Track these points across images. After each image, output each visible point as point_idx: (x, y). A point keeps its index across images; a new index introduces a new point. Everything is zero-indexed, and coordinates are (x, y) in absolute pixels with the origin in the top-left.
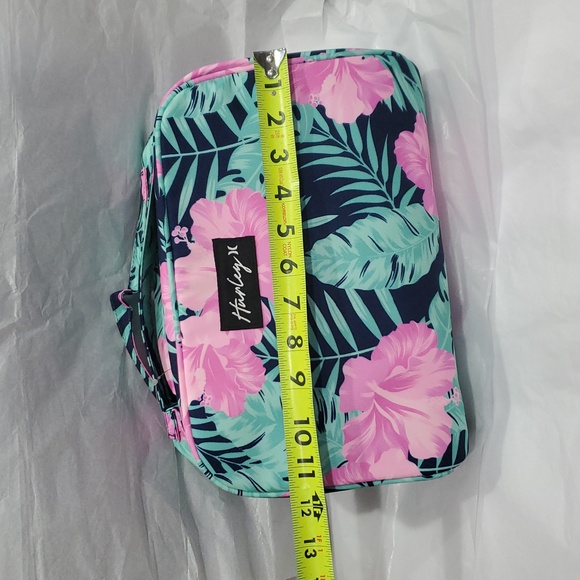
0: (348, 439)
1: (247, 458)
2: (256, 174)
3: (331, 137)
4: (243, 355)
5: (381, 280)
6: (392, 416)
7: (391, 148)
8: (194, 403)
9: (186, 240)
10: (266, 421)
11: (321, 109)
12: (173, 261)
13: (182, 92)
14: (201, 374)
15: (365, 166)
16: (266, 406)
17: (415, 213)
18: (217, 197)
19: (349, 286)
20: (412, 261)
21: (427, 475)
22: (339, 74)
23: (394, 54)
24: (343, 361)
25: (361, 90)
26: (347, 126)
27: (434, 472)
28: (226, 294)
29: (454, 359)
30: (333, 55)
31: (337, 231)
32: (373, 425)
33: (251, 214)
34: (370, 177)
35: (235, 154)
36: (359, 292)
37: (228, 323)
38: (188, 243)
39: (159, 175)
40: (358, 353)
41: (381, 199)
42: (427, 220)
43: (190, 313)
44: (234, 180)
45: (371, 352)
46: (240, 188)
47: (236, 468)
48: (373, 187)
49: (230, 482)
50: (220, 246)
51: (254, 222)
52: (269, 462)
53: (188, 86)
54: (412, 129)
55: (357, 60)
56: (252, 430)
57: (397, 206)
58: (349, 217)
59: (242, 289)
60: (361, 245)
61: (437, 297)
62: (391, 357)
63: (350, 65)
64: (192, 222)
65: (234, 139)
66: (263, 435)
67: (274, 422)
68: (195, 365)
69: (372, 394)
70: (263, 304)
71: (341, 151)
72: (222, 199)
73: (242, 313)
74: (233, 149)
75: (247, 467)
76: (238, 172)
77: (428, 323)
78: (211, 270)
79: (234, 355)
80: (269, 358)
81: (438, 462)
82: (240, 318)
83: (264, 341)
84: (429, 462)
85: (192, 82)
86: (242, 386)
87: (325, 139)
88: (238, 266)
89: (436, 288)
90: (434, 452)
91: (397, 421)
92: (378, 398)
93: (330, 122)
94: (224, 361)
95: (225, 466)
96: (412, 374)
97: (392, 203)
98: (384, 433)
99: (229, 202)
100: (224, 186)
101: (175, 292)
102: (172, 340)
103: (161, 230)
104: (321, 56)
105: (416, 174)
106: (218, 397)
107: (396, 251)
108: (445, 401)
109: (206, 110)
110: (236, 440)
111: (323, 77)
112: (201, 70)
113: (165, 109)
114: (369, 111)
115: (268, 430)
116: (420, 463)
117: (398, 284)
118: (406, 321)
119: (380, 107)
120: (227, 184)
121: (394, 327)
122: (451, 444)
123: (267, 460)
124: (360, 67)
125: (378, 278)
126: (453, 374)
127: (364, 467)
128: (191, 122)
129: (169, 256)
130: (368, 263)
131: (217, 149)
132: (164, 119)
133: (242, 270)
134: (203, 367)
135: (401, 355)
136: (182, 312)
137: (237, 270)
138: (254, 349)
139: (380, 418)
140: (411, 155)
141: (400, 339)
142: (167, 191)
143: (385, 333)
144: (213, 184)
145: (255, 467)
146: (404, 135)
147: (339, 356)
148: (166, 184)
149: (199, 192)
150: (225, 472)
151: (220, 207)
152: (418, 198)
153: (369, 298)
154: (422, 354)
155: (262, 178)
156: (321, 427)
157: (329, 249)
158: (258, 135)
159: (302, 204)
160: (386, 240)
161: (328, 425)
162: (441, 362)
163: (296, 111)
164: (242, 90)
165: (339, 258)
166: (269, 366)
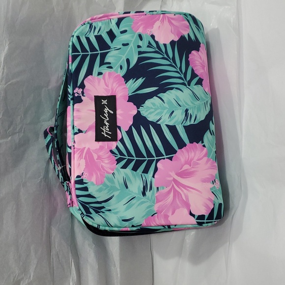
0: (158, 201)
1: (103, 207)
2: (119, 65)
3: (157, 50)
4: (105, 154)
5: (179, 120)
6: (182, 191)
7: (187, 57)
8: (78, 177)
9: (81, 95)
10: (115, 189)
11: (153, 37)
12: (73, 105)
13: (85, 25)
14: (83, 162)
15: (173, 64)
16: (116, 181)
17: (198, 89)
18: (98, 75)
19: (162, 123)
20: (196, 113)
21: (200, 224)
22: (163, 21)
23: (190, 15)
24: (158, 161)
25: (173, 29)
26: (165, 45)
27: (204, 223)
28: (99, 123)
29: (216, 164)
30: (160, 12)
31: (158, 95)
32: (172, 195)
33: (114, 85)
34: (176, 70)
35: (109, 55)
36: (167, 126)
37: (99, 138)
38: (82, 97)
39: (70, 63)
40: (165, 157)
41: (181, 81)
42: (204, 94)
43: (80, 131)
44: (108, 67)
45: (173, 157)
46: (110, 71)
47: (97, 212)
48: (177, 75)
49: (94, 220)
50: (98, 99)
51: (116, 89)
52: (115, 211)
53: (88, 23)
54: (198, 50)
55: (172, 16)
56: (108, 192)
57: (189, 85)
58: (164, 89)
59: (107, 122)
60: (170, 103)
61: (208, 132)
62: (183, 160)
63: (168, 18)
64: (84, 86)
65: (109, 48)
66: (113, 196)
67: (119, 190)
68: (80, 157)
69: (172, 179)
70: (118, 129)
71: (162, 56)
72: (101, 76)
73: (107, 133)
74: (107, 53)
75: (103, 212)
76: (110, 63)
77: (203, 144)
78: (92, 111)
79: (101, 153)
80: (119, 156)
81: (206, 218)
82: (106, 135)
83: (117, 148)
84: (201, 217)
85: (90, 22)
86: (104, 169)
87: (154, 50)
88: (106, 110)
89: (208, 128)
90: (204, 212)
91: (185, 194)
92: (175, 180)
93: (157, 43)
94: (95, 157)
95: (91, 210)
96: (193, 170)
97: (187, 83)
98: (177, 199)
99: (104, 78)
100: (102, 70)
101: (73, 120)
102: (70, 146)
103: (69, 90)
104: (154, 13)
105: (201, 71)
106: (91, 174)
107: (187, 107)
108: (211, 185)
109: (96, 33)
110: (98, 198)
111: (155, 22)
112: (95, 17)
113: (75, 32)
114: (176, 39)
115: (116, 193)
116: (196, 217)
117: (188, 123)
118: (191, 142)
119: (182, 38)
120: (104, 69)
121: (185, 145)
122: (213, 209)
123: (115, 209)
124: (173, 19)
125: (178, 119)
126: (216, 172)
127: (166, 217)
128: (88, 39)
129: (72, 102)
130: (173, 112)
131: (99, 52)
132: (75, 37)
133: (108, 112)
134: (85, 158)
135: (188, 160)
136: (76, 131)
137: (106, 112)
138: (111, 151)
139: (176, 192)
140: (197, 62)
141: (188, 152)
142: (73, 70)
143: (180, 148)
144: (96, 69)
145: (107, 213)
146: (193, 52)
147: (156, 158)
148: (73, 67)
149: (89, 72)
150: (91, 213)
151: (99, 80)
152: (200, 82)
153: (173, 129)
154: (199, 160)
155: (121, 67)
156: (144, 194)
157: (153, 104)
158: (121, 46)
159: (140, 81)
160: (183, 101)
161: (148, 193)
162: (209, 165)
163: (140, 37)
164: (114, 26)
165: (158, 108)
166: (119, 161)
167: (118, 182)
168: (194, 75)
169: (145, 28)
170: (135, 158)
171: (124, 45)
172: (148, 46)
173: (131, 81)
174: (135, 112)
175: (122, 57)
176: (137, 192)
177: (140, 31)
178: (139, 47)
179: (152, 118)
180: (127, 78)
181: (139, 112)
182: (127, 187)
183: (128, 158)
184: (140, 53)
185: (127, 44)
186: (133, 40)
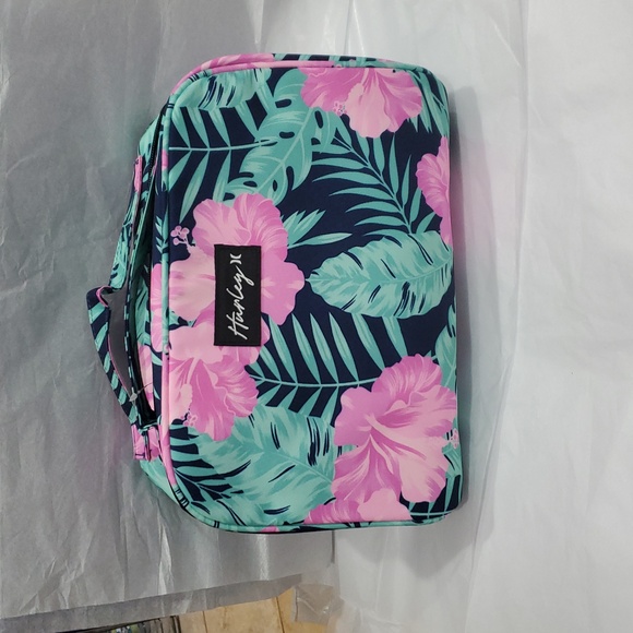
0: (339, 474)
1: (228, 487)
2: (269, 180)
3: (352, 150)
4: (235, 374)
5: (390, 307)
6: (387, 453)
7: (413, 170)
8: (177, 422)
9: (186, 242)
10: (252, 449)
11: (345, 119)
12: (169, 263)
13: (198, 81)
14: (187, 390)
15: (385, 185)
16: (255, 431)
17: (431, 241)
18: (224, 200)
19: (359, 308)
20: (423, 291)
21: (418, 520)
22: (368, 85)
23: (425, 71)
24: (342, 390)
25: (388, 105)
26: (370, 141)
27: (425, 518)
28: (223, 305)
29: (455, 398)
30: (363, 63)
31: (350, 251)
32: (366, 462)
33: (259, 223)
34: (389, 198)
35: (250, 156)
36: (365, 317)
37: (223, 337)
38: (188, 246)
39: (164, 168)
40: (358, 383)
41: (397, 222)
42: (442, 250)
43: (182, 322)
44: (245, 184)
45: (373, 383)
46: (250, 193)
47: (215, 497)
48: (391, 208)
49: (208, 512)
50: (222, 253)
51: (262, 231)
52: (250, 493)
53: (206, 75)
54: (435, 153)
55: (387, 73)
56: (239, 456)
57: (414, 232)
58: (363, 237)
59: (241, 302)
60: (373, 268)
61: (445, 331)
62: (392, 390)
63: (380, 76)
64: (194, 223)
65: (251, 139)
66: (249, 463)
67: (262, 451)
68: (182, 379)
69: (368, 429)
70: (262, 320)
71: (361, 166)
72: (230, 203)
73: (238, 329)
74: (247, 151)
75: (228, 497)
76: (251, 175)
77: (434, 357)
78: (210, 277)
79: (226, 373)
80: (264, 379)
81: (430, 508)
82: (236, 333)
83: (260, 361)
84: (421, 507)
85: (210, 71)
86: (231, 408)
87: (346, 151)
88: (239, 277)
89: (446, 322)
90: (427, 495)
91: (392, 461)
92: (375, 433)
93: (353, 134)
94: (214, 379)
95: (204, 494)
96: (411, 410)
97: (409, 227)
98: (377, 471)
99: (237, 207)
100: (235, 188)
101: (168, 298)
102: (157, 351)
103: (159, 228)
104: (351, 63)
105: (438, 201)
106: (204, 418)
107: (408, 279)
108: (443, 442)
109: (223, 104)
110: (219, 466)
111: (351, 86)
112: (221, 60)
113: (178, 96)
114: (394, 128)
115: (255, 458)
116: (411, 507)
117: (407, 314)
118: (411, 353)
119: (406, 125)
120: (238, 188)
121: (399, 359)
122: (445, 488)
123: (249, 490)
124: (391, 81)
125: (387, 306)
126: (453, 415)
127: (353, 506)
128: (205, 116)
129: (164, 257)
130: (379, 288)
131: (230, 148)
132: (176, 108)
133: (243, 282)
134: (193, 383)
135: (403, 390)
136: (173, 321)
137: (239, 281)
138: (248, 369)
139: (374, 454)
140: (433, 180)
141: (403, 373)
142: (171, 186)
143: (388, 364)
144: (222, 185)
145: (236, 497)
146: (427, 157)
147: (338, 385)
148: (170, 179)
149: (206, 192)
150: (203, 500)
151: (226, 211)
152: (435, 226)
153: (376, 325)
154: (425, 390)
155: (275, 186)
156: (312, 460)
157: (339, 270)
158: (276, 138)
159: (314, 217)
160: (399, 265)
161: (320, 458)
162: (442, 400)
163: (319, 118)
164: (263, 88)
165: (348, 279)
166: (263, 389)
167: (261, 434)
168: (425, 209)
169: (330, 98)
170: (297, 384)
171: (284, 135)
172: (334, 142)
173: (294, 217)
174: (300, 285)
175: (277, 164)
176: (298, 457)
177: (319, 104)
178: (315, 142)
179: (334, 299)
180: (286, 209)
181: (307, 285)
182: (278, 445)
183: (281, 383)
184: (316, 156)
185: (291, 135)
186: (304, 125)
